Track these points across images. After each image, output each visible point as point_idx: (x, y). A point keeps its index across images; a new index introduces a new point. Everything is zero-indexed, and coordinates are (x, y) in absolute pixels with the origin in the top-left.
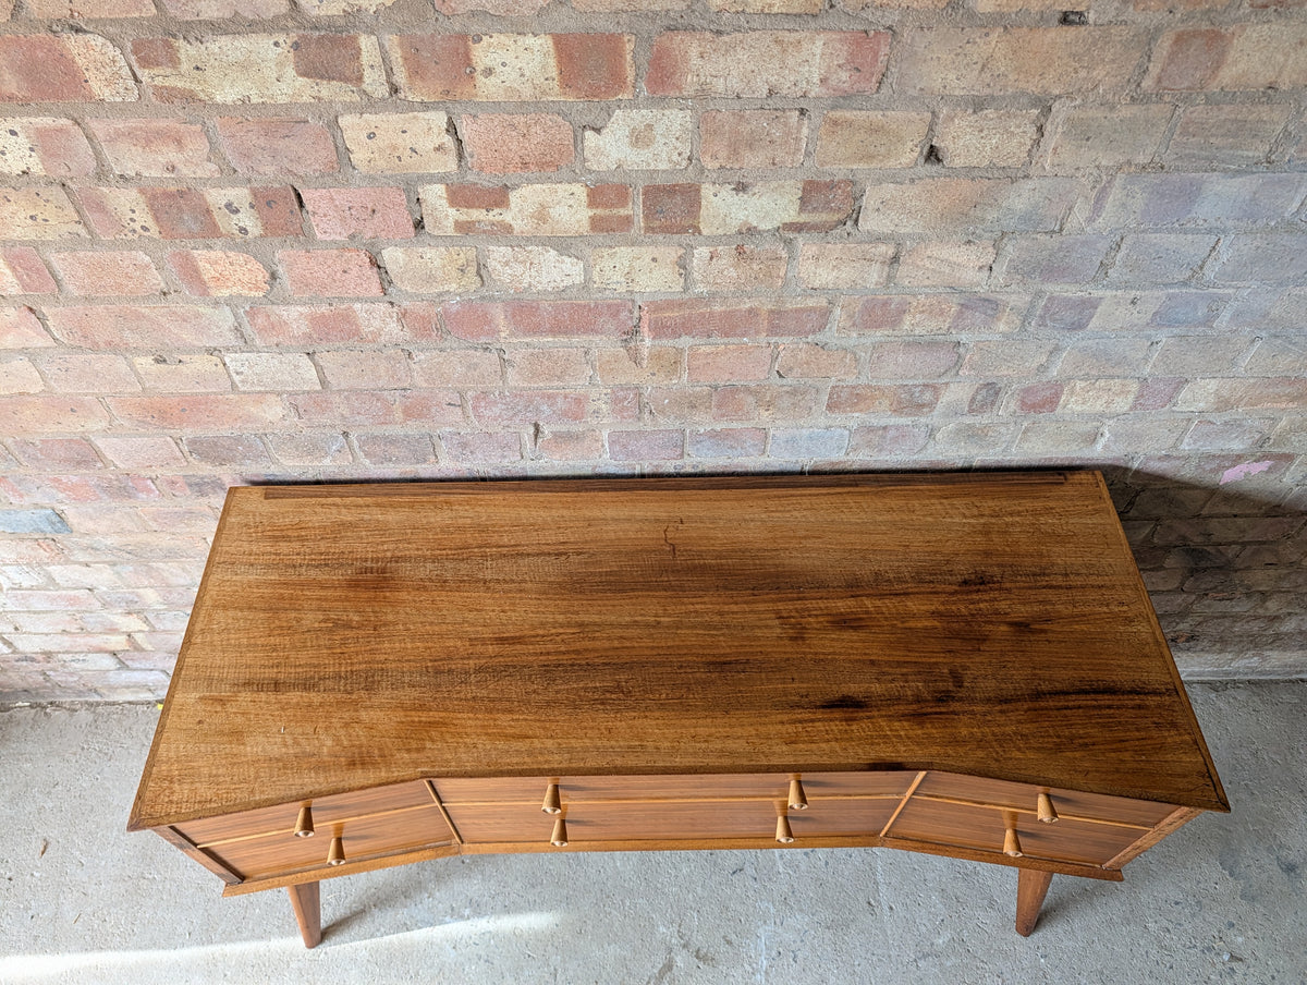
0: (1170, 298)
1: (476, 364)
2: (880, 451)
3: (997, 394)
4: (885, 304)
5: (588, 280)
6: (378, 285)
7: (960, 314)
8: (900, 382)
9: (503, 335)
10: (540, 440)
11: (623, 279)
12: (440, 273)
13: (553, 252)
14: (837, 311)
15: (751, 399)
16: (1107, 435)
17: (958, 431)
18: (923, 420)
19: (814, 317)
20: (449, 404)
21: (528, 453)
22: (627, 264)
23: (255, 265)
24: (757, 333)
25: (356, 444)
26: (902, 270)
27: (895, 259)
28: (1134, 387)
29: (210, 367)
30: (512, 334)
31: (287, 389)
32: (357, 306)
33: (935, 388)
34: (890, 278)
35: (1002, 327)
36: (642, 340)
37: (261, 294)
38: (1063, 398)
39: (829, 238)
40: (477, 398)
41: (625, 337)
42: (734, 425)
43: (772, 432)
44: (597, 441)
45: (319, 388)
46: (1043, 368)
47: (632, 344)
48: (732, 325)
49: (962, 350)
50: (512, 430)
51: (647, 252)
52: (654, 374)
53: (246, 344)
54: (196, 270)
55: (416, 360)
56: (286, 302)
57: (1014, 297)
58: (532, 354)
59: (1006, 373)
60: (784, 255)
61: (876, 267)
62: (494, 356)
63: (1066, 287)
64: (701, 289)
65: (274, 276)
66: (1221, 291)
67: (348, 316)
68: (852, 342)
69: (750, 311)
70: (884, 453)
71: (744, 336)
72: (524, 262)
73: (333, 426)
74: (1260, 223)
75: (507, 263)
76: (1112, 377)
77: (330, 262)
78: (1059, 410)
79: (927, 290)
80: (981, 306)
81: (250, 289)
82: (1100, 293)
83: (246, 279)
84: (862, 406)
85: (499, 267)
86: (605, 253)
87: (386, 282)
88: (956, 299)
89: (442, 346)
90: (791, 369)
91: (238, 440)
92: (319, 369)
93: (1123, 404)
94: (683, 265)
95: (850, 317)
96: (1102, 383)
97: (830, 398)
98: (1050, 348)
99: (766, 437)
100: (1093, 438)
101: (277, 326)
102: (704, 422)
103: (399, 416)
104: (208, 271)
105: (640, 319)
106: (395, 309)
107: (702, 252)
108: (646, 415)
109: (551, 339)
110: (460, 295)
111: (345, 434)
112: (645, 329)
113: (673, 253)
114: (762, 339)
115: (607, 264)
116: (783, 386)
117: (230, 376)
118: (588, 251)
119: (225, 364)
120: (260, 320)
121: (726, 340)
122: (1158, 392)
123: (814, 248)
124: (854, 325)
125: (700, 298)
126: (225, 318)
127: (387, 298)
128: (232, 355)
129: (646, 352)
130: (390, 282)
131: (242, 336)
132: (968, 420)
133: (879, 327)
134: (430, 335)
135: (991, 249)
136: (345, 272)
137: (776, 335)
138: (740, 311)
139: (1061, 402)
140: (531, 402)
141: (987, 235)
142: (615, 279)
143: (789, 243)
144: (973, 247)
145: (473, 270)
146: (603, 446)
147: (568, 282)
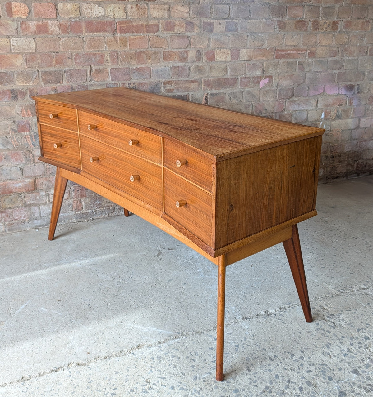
0: (227, 22)
1: (77, 43)
2: (179, 76)
3: (201, 54)
4: (170, 23)
5: (105, 14)
6: (55, 14)
7: (186, 27)
8: (178, 50)
9: (84, 32)
10: (92, 72)
11: (112, 14)
12: (70, 11)
13: (97, 6)
14: (160, 25)
15: (145, 56)
16: (229, 69)
17: (195, 68)
18: (186, 64)
19: (156, 27)
20: (69, 58)
21: (89, 79)
22: (113, 9)
23: (27, 8)
24: (144, 32)
25: (40, 75)
26: (172, 13)
27: (169, 9)
28: (229, 52)
29: (6, 43)
30: (86, 32)
31: (26, 52)
32: (49, 22)
33: (187, 53)
34: (169, 15)
35: (196, 31)
36: (117, 35)
37: (26, 17)
38: (216, 56)
39: (155, 3)
40: (76, 55)
41: (113, 33)
42: (143, 66)
43: (152, 68)
44: (107, 73)
45: (34, 51)
46: (208, 45)
47: (115, 36)
48: (137, 29)
49: (189, 39)
50: (84, 68)
51: (117, 6)
52: (121, 46)
53: (17, 34)
54: (11, 9)
55: (61, 41)
56: (31, 20)
57: (196, 22)
58: (91, 39)
59: (200, 46)
60: (147, 8)
61: (166, 11)
62: (81, 39)
63: (206, 19)
64: (130, 17)
65: (30, 11)
66: (235, 21)
67: (46, 25)
68: (165, 36)
69: (141, 25)
70: (180, 77)
71: (141, 33)
72: (90, 8)
73: (35, 67)
74: (236, 2)
75: (86, 9)
76: (223, 48)
77: (45, 7)
78: (216, 60)
79: (178, 19)
80: (190, 24)
81: (23, 16)
82: (212, 21)
83: (23, 12)
84: (171, 58)
85: (84, 10)
86: (109, 5)
87: (57, 14)
88: (184, 22)
89: (69, 36)
90: (153, 45)
91: (6, 74)
92: (36, 44)
93: (229, 58)
94: (125, 9)
95: (163, 27)
96: (222, 50)
97: (164, 55)
98: (208, 38)
99: (151, 71)
100: (226, 70)
101: (27, 28)
102: (135, 65)
103: (54, 63)
104: (14, 9)
105: (117, 27)
106: (58, 23)
107: (129, 6)
108: (119, 62)
109: (95, 34)
110: (74, 18)
111: (38, 71)
112: (118, 31)
113: (122, 6)
114: (145, 34)
115: (109, 9)
116: (152, 51)
117: (10, 47)
118: (104, 5)
119: (10, 42)
120: (24, 26)
121: (137, 34)
122: (235, 54)
123: (153, 6)
124: (165, 30)
125: (130, 20)
126: (14, 25)
127: (57, 19)
128: (13, 39)
129: (118, 39)
130: (58, 14)
131: (17, 32)
132: (197, 64)
133: (170, 31)
134: (66, 32)
135: (188, 7)
136: (48, 10)
137: (148, 33)
138: (139, 25)
139: (216, 57)
140: (90, 57)
141: (186, 3)
142: (110, 14)
143: (147, 4)
144: (184, 7)
145: (78, 10)
146: (109, 75)
147: (100, 15)
